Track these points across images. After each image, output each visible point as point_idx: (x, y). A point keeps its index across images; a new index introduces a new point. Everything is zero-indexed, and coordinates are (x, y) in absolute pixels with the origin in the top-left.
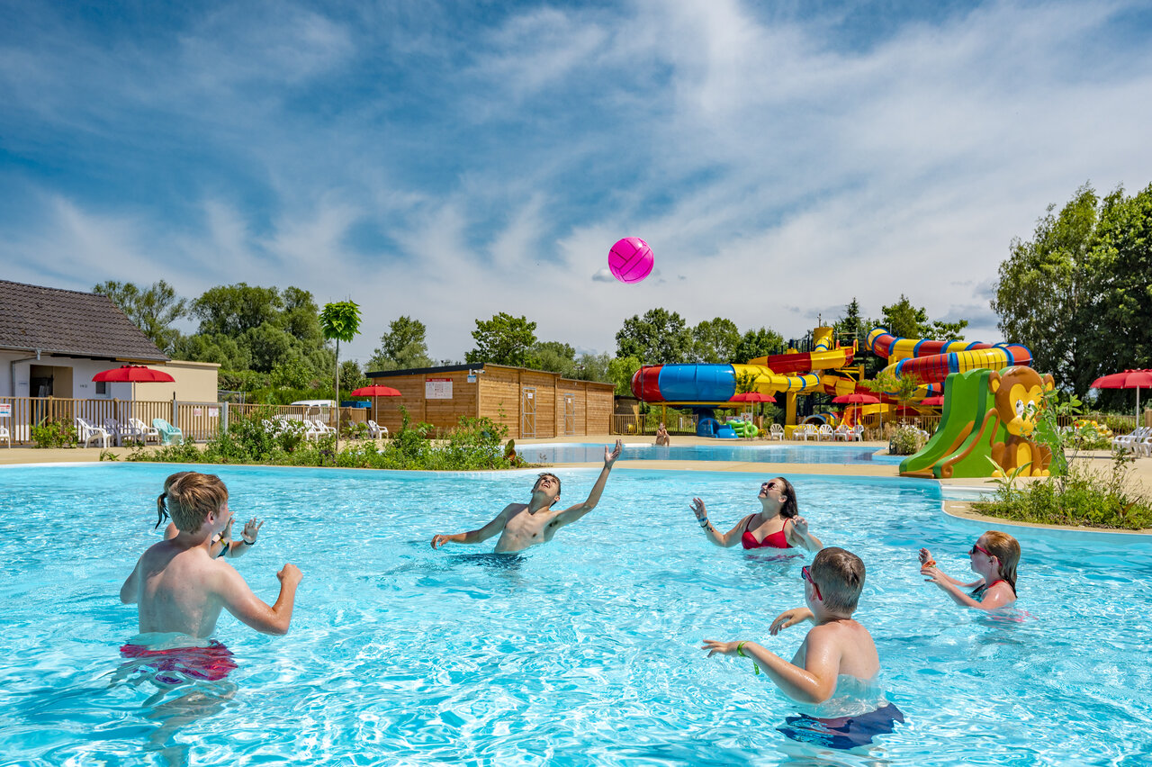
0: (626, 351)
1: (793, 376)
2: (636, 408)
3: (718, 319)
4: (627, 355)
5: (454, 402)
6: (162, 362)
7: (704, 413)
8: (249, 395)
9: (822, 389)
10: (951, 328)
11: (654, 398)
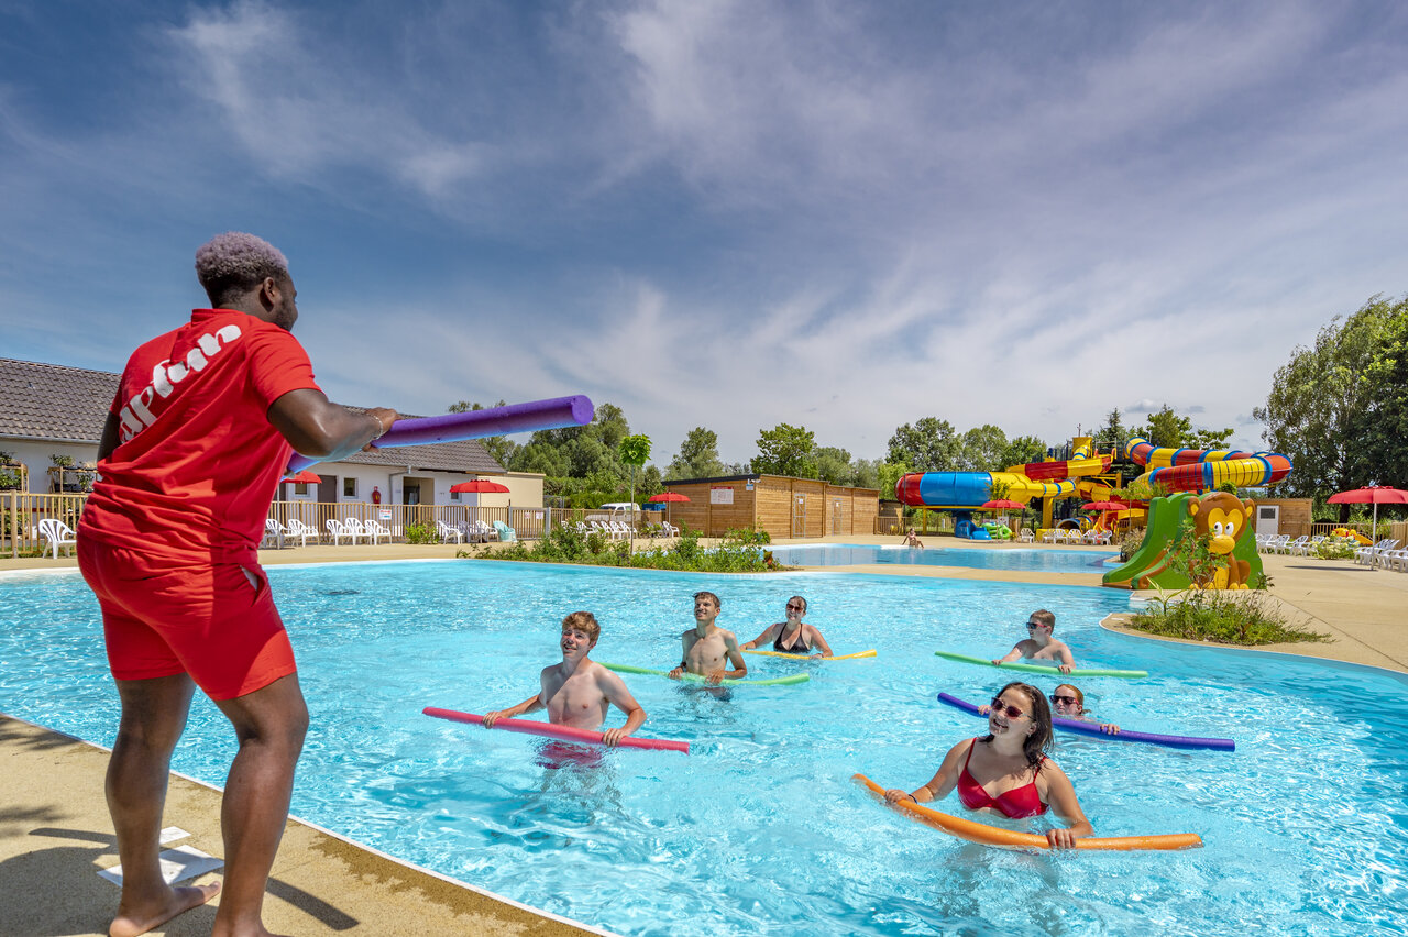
0: (896, 458)
1: (1050, 482)
2: (899, 511)
3: (988, 426)
4: (895, 462)
5: (735, 507)
6: (501, 474)
7: (962, 516)
8: (567, 498)
9: (1078, 494)
10: (1215, 436)
11: (916, 502)
